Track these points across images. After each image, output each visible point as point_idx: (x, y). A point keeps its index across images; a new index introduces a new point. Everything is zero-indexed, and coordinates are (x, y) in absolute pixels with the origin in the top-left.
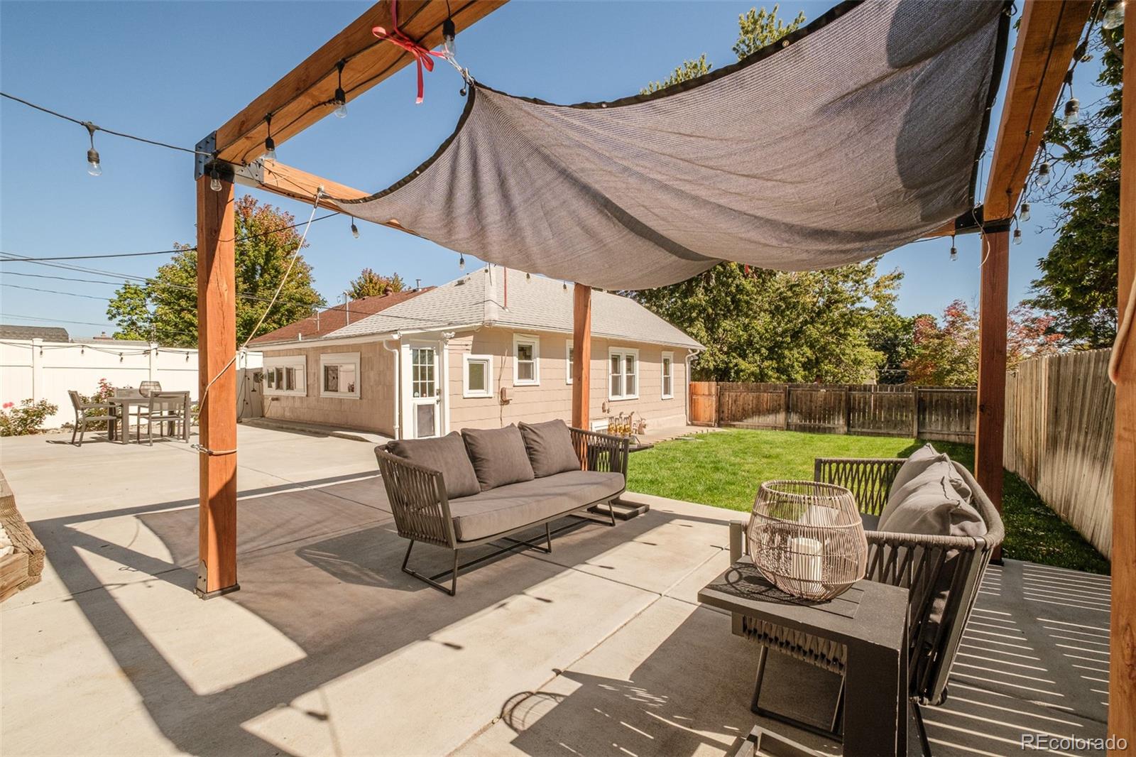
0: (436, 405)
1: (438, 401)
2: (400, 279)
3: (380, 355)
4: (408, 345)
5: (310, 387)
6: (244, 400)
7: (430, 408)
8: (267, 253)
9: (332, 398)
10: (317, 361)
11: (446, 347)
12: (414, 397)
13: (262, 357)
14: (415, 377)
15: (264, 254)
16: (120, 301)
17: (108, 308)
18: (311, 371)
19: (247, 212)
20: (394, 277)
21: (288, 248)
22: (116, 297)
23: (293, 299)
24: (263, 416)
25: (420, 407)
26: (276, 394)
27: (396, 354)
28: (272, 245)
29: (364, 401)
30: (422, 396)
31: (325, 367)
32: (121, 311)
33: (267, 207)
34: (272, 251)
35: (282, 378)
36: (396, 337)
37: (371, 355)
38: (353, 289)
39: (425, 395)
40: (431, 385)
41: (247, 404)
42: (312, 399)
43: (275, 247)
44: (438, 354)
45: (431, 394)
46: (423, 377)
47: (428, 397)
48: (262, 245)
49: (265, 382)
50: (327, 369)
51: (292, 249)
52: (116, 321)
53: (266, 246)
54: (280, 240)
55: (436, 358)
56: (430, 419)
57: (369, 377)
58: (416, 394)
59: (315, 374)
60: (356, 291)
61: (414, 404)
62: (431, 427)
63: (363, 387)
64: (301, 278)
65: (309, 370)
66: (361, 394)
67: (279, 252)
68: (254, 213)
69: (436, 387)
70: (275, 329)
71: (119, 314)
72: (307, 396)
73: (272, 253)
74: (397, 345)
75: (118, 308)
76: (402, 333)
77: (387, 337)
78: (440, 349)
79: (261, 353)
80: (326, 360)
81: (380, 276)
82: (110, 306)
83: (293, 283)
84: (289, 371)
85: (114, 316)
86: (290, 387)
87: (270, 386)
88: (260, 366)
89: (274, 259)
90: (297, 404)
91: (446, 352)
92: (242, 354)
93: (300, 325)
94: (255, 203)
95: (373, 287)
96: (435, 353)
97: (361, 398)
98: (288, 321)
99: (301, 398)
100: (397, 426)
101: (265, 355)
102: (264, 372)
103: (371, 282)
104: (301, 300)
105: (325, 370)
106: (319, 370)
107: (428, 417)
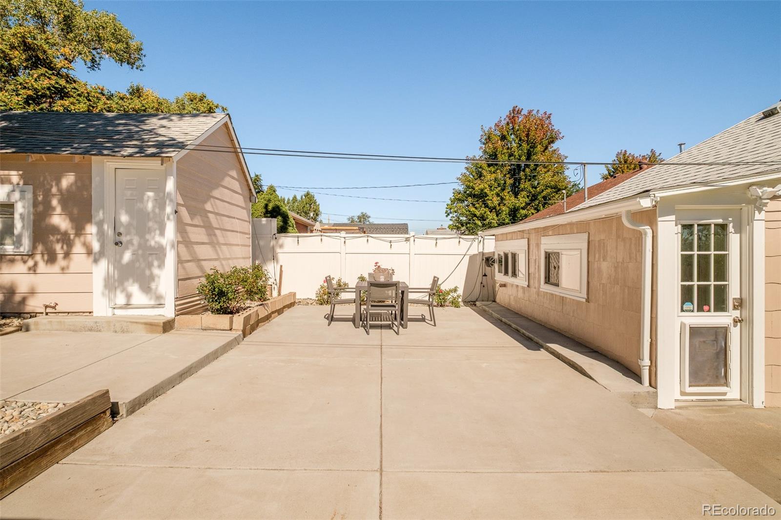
0: (732, 328)
1: (735, 322)
2: (657, 154)
3: (618, 237)
4: (673, 217)
5: (532, 276)
6: (481, 283)
7: (720, 334)
8: (528, 150)
9: (552, 294)
10: (538, 245)
11: (757, 216)
12: (682, 310)
13: (494, 240)
14: (687, 274)
15: (525, 151)
16: (452, 204)
17: (446, 210)
18: (533, 258)
19: (514, 120)
20: (650, 154)
21: (545, 142)
22: (450, 203)
23: (548, 187)
24: (494, 301)
25: (695, 332)
26: (504, 281)
27: (646, 234)
28: (532, 143)
29: (592, 305)
30: (700, 309)
31: (546, 253)
32: (452, 210)
33: (530, 112)
34: (532, 148)
35: (508, 263)
36: (646, 203)
37: (602, 237)
38: (607, 173)
39: (706, 308)
40: (721, 292)
41: (484, 286)
42: (533, 290)
43: (535, 144)
44: (739, 230)
45: (721, 306)
46: (704, 275)
47: (712, 313)
48: (525, 145)
49: (496, 266)
50: (548, 256)
51: (549, 143)
52: (449, 217)
53: (528, 145)
54: (539, 137)
55: (734, 240)
56: (718, 354)
57: (600, 271)
58: (687, 306)
59: (535, 260)
60: (609, 174)
61: (683, 325)
62: (717, 369)
63: (591, 285)
64: (556, 168)
65: (530, 257)
66: (588, 294)
67: (539, 148)
68: (520, 120)
69: (733, 292)
70: (533, 214)
71: (451, 213)
72: (528, 286)
73: (532, 150)
74: (649, 217)
75: (451, 209)
76: (660, 194)
77: (632, 206)
78: (745, 221)
79: (494, 237)
80: (549, 244)
81: (635, 156)
82: (447, 208)
83: (550, 173)
84: (514, 256)
85: (448, 214)
86: (514, 274)
87: (500, 271)
88: (493, 251)
89: (534, 154)
90: (520, 294)
91: (759, 228)
92: (480, 238)
93: (552, 208)
94: (521, 111)
95: (628, 167)
96: (731, 228)
97: (588, 300)
98: (544, 207)
99: (523, 288)
100: (646, 362)
101: (497, 238)
102: (496, 257)
103: (625, 162)
104: (555, 187)
105: (546, 258)
106: (540, 258)
107: (711, 351)
